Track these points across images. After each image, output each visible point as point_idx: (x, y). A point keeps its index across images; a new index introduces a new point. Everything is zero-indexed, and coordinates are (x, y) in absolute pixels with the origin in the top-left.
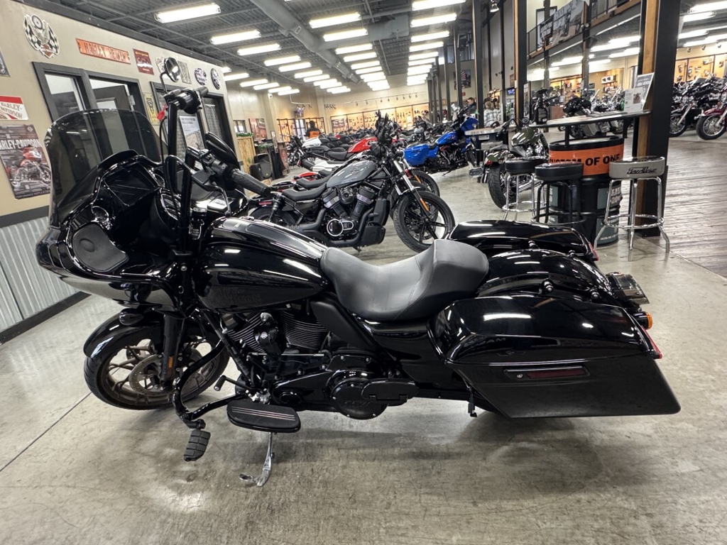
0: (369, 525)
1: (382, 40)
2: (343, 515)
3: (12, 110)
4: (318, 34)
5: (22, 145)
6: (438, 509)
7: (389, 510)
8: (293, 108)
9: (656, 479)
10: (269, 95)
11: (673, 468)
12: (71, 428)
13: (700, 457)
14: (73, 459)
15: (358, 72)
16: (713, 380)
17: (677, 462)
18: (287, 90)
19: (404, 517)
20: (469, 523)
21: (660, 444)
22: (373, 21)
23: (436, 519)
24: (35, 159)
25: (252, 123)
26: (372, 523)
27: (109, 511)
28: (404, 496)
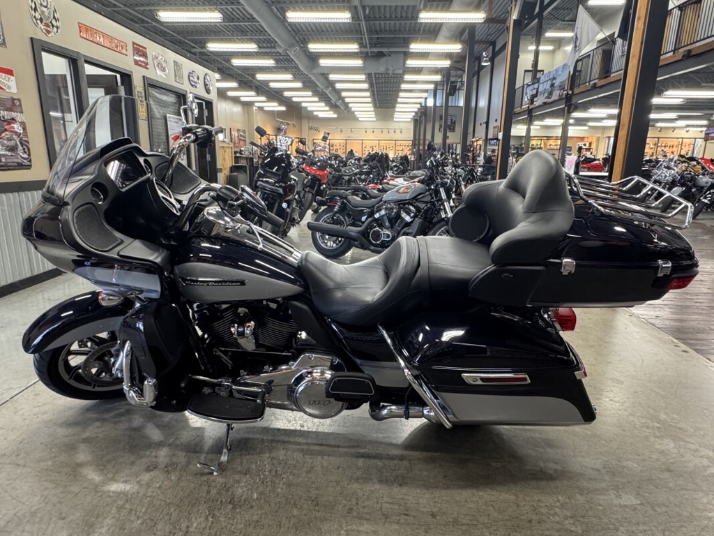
0: (330, 527)
1: (375, 74)
2: (305, 515)
4: (314, 58)
5: (6, 117)
6: (398, 517)
7: (350, 515)
8: (277, 125)
9: (601, 508)
10: (255, 108)
11: (616, 500)
12: (22, 409)
13: (641, 493)
14: (23, 439)
15: (347, 100)
16: (658, 427)
17: (621, 495)
18: (274, 106)
19: (365, 522)
20: (426, 532)
21: (607, 478)
22: (369, 54)
23: (396, 527)
24: (16, 133)
25: (233, 133)
26: (334, 525)
27: (62, 493)
28: (366, 503)
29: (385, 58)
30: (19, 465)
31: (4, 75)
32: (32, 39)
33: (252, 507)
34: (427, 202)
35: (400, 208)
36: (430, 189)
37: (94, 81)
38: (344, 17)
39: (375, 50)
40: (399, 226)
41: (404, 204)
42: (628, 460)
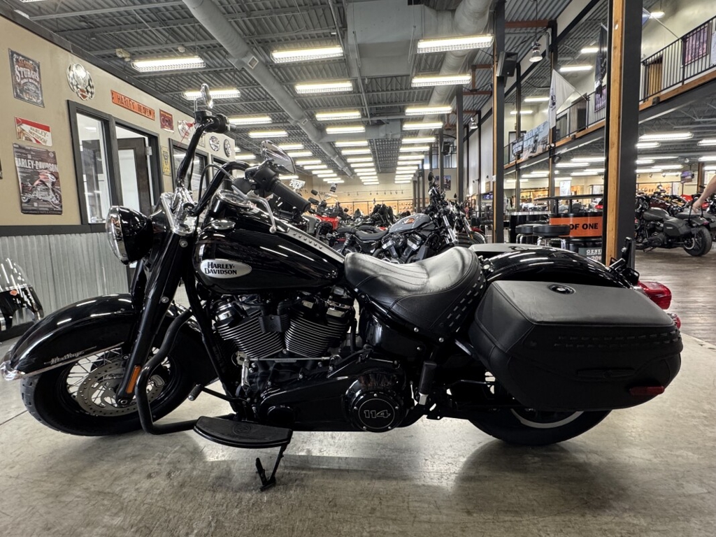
0: (351, 529)
1: (376, 140)
2: (322, 517)
3: (40, 135)
6: (428, 516)
7: (373, 515)
9: (662, 498)
11: (679, 489)
12: (25, 425)
13: (705, 481)
14: (22, 452)
15: (352, 166)
16: (705, 417)
17: (682, 484)
19: (390, 522)
20: (464, 531)
21: (662, 468)
22: (370, 123)
23: (426, 526)
26: (354, 526)
27: (52, 503)
28: (390, 503)
29: (384, 126)
30: (11, 477)
31: (40, 130)
32: (68, 101)
33: (261, 511)
34: (431, 231)
35: (406, 238)
36: (434, 218)
37: (125, 144)
38: (346, 86)
39: (375, 119)
40: (406, 255)
41: (410, 234)
42: (681, 448)
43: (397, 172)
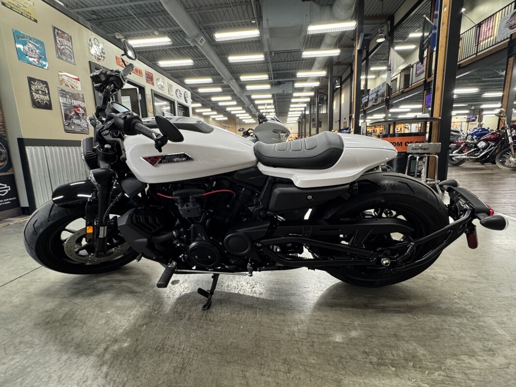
1: (277, 95)
3: (74, 83)
10: (210, 119)
18: (221, 118)
29: (282, 85)
31: (74, 80)
32: (90, 62)
38: (260, 57)
39: (276, 80)
43: (289, 116)
